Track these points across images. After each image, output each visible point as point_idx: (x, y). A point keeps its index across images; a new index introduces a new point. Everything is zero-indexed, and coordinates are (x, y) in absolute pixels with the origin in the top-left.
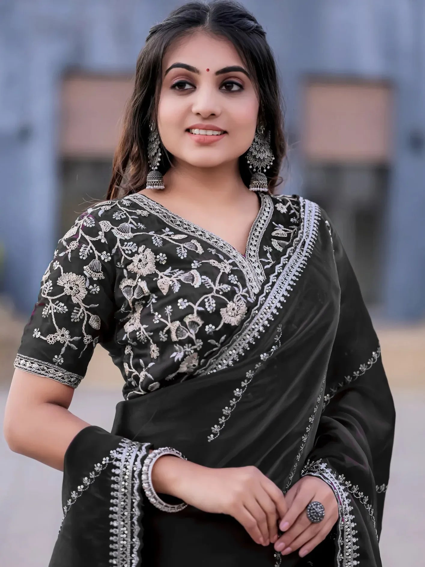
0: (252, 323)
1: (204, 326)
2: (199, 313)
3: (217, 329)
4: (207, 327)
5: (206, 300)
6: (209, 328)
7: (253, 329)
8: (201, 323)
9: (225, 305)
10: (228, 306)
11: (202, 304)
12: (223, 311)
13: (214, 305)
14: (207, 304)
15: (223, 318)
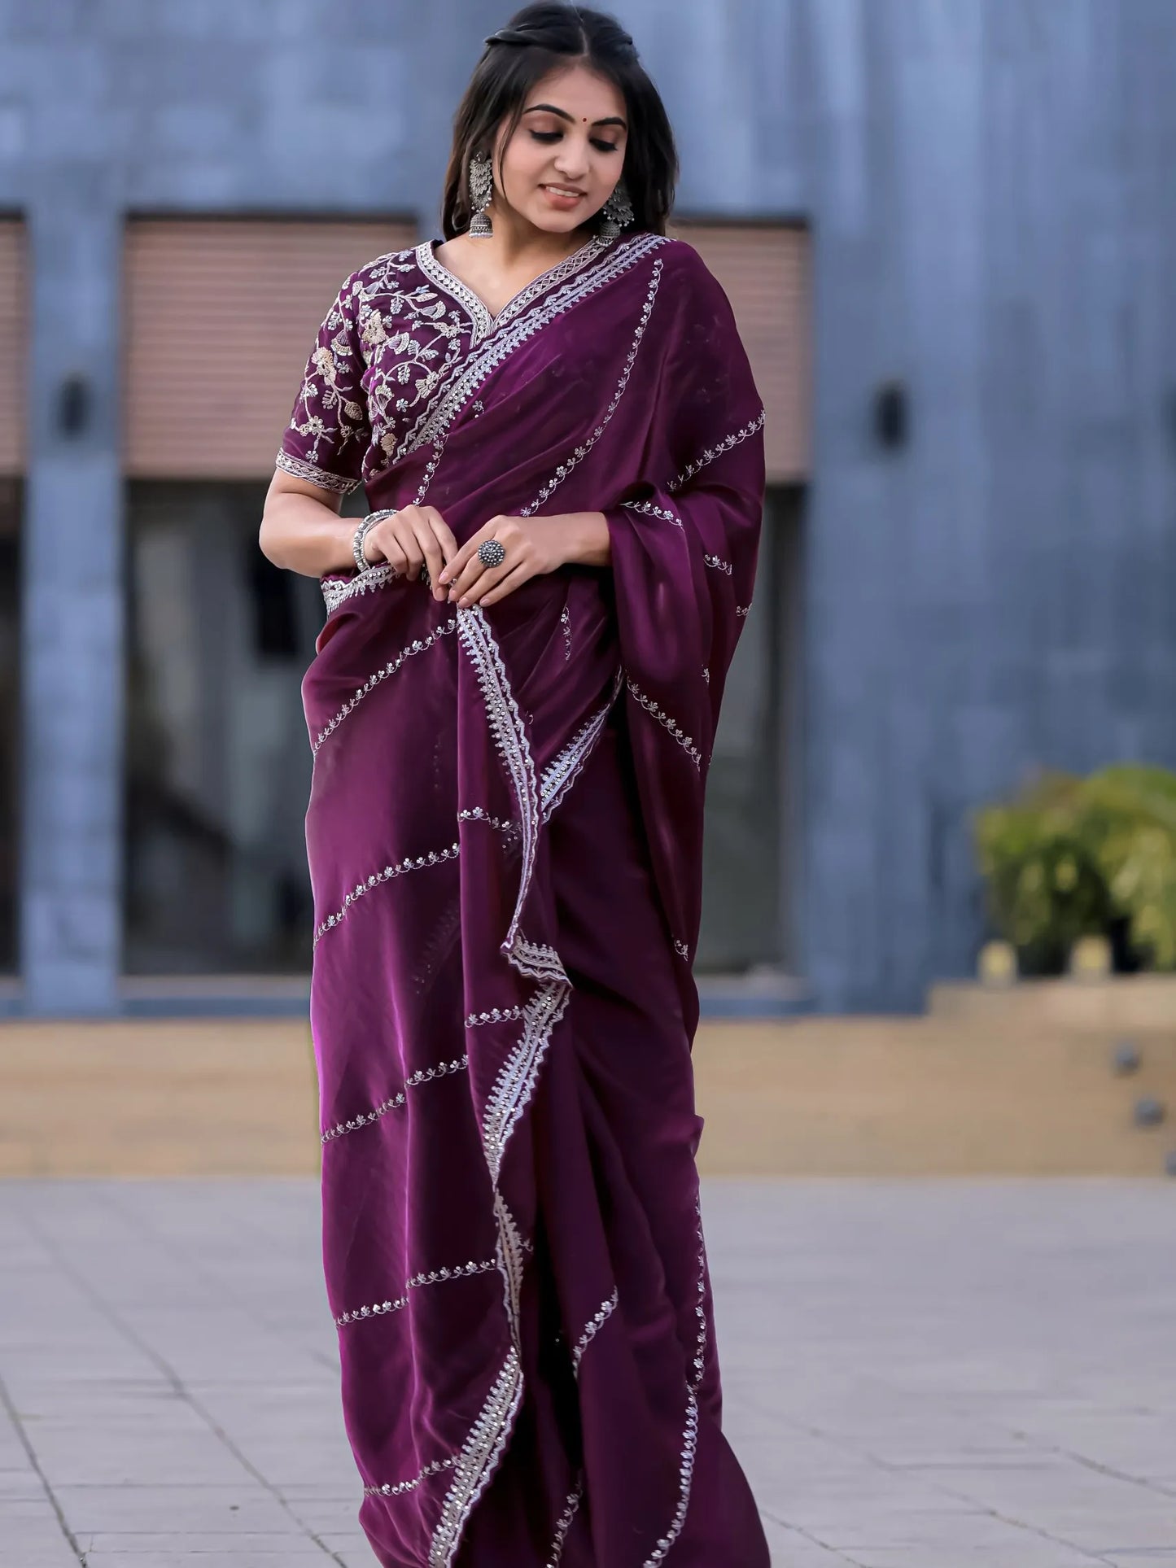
0: (444, 401)
1: (394, 401)
2: (389, 384)
3: (411, 405)
4: (398, 402)
5: (399, 369)
6: (401, 404)
7: (446, 409)
8: (390, 395)
9: (424, 375)
10: (429, 377)
11: (395, 374)
12: (419, 383)
13: (408, 375)
14: (400, 373)
15: (420, 391)
